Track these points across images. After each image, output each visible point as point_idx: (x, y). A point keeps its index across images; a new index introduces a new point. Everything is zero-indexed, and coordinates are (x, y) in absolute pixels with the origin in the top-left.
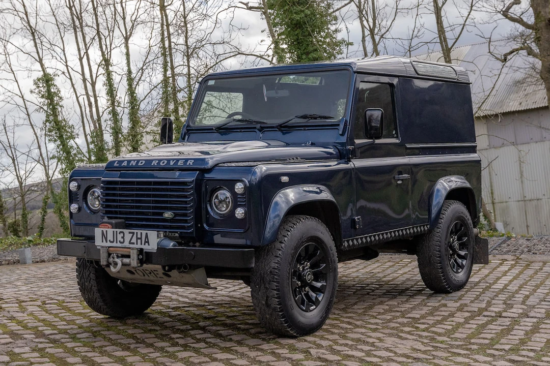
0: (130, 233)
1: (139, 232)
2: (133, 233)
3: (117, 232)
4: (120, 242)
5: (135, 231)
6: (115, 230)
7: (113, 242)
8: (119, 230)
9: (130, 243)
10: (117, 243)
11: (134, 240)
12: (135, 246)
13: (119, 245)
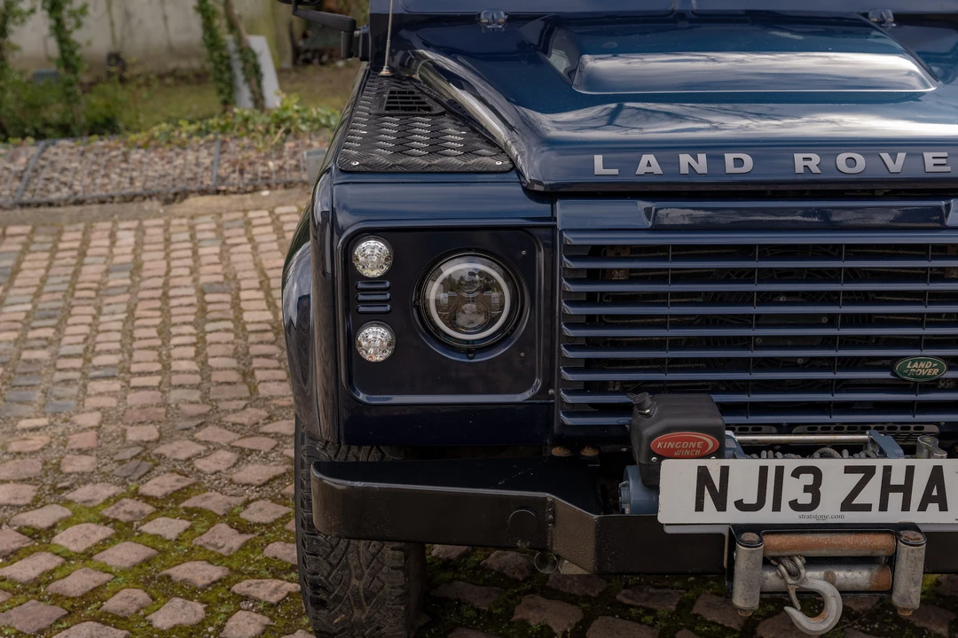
0: (848, 470)
1: (899, 465)
2: (869, 472)
3: (780, 471)
4: (795, 505)
5: (880, 464)
6: (772, 464)
7: (758, 506)
8: (790, 464)
9: (847, 505)
10: (777, 507)
11: (871, 494)
12: (875, 516)
13: (787, 516)
